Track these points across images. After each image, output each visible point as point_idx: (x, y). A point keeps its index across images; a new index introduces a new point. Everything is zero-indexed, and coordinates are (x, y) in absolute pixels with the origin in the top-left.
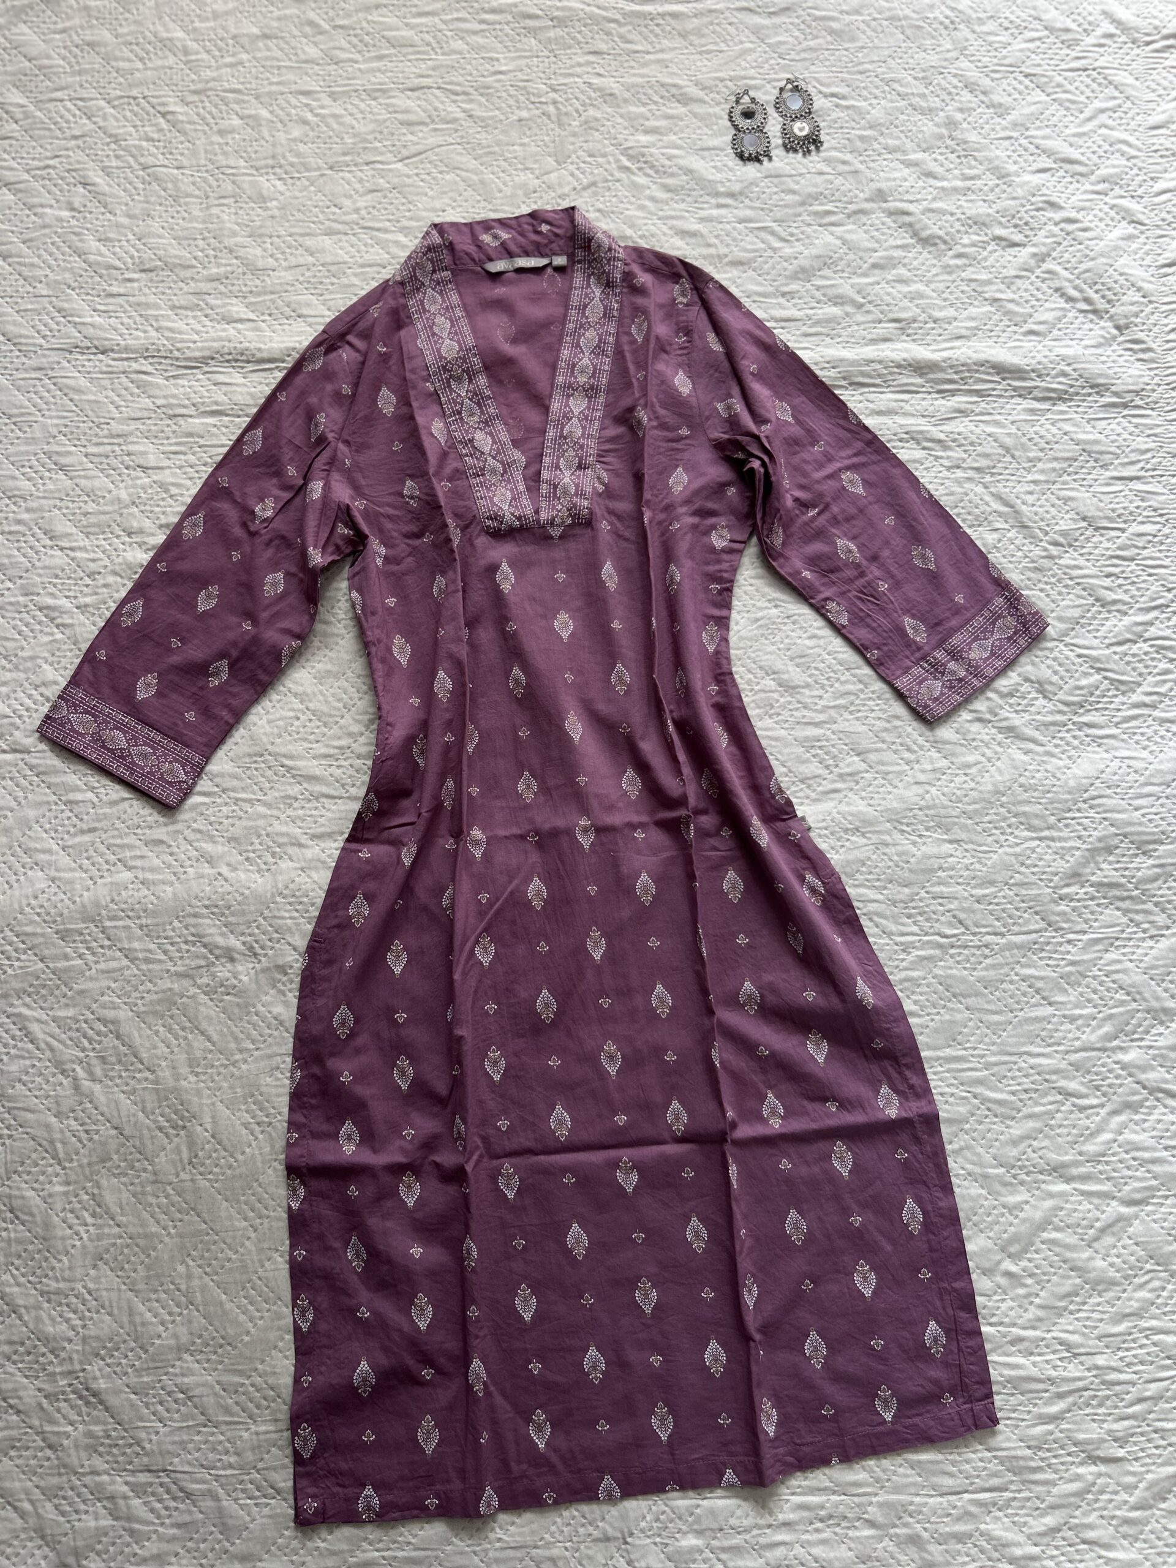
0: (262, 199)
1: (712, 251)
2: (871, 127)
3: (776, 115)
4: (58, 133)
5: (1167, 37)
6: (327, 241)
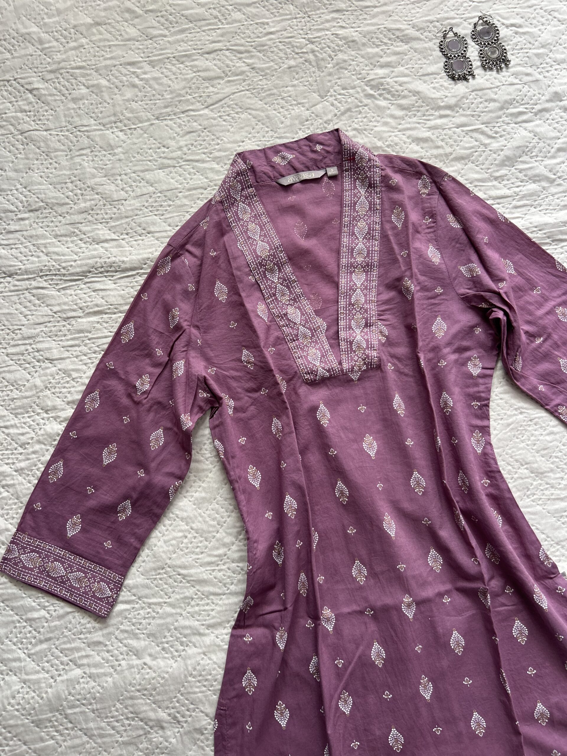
0: (110, 147)
1: (440, 151)
2: (543, 47)
3: (473, 44)
6: (161, 174)
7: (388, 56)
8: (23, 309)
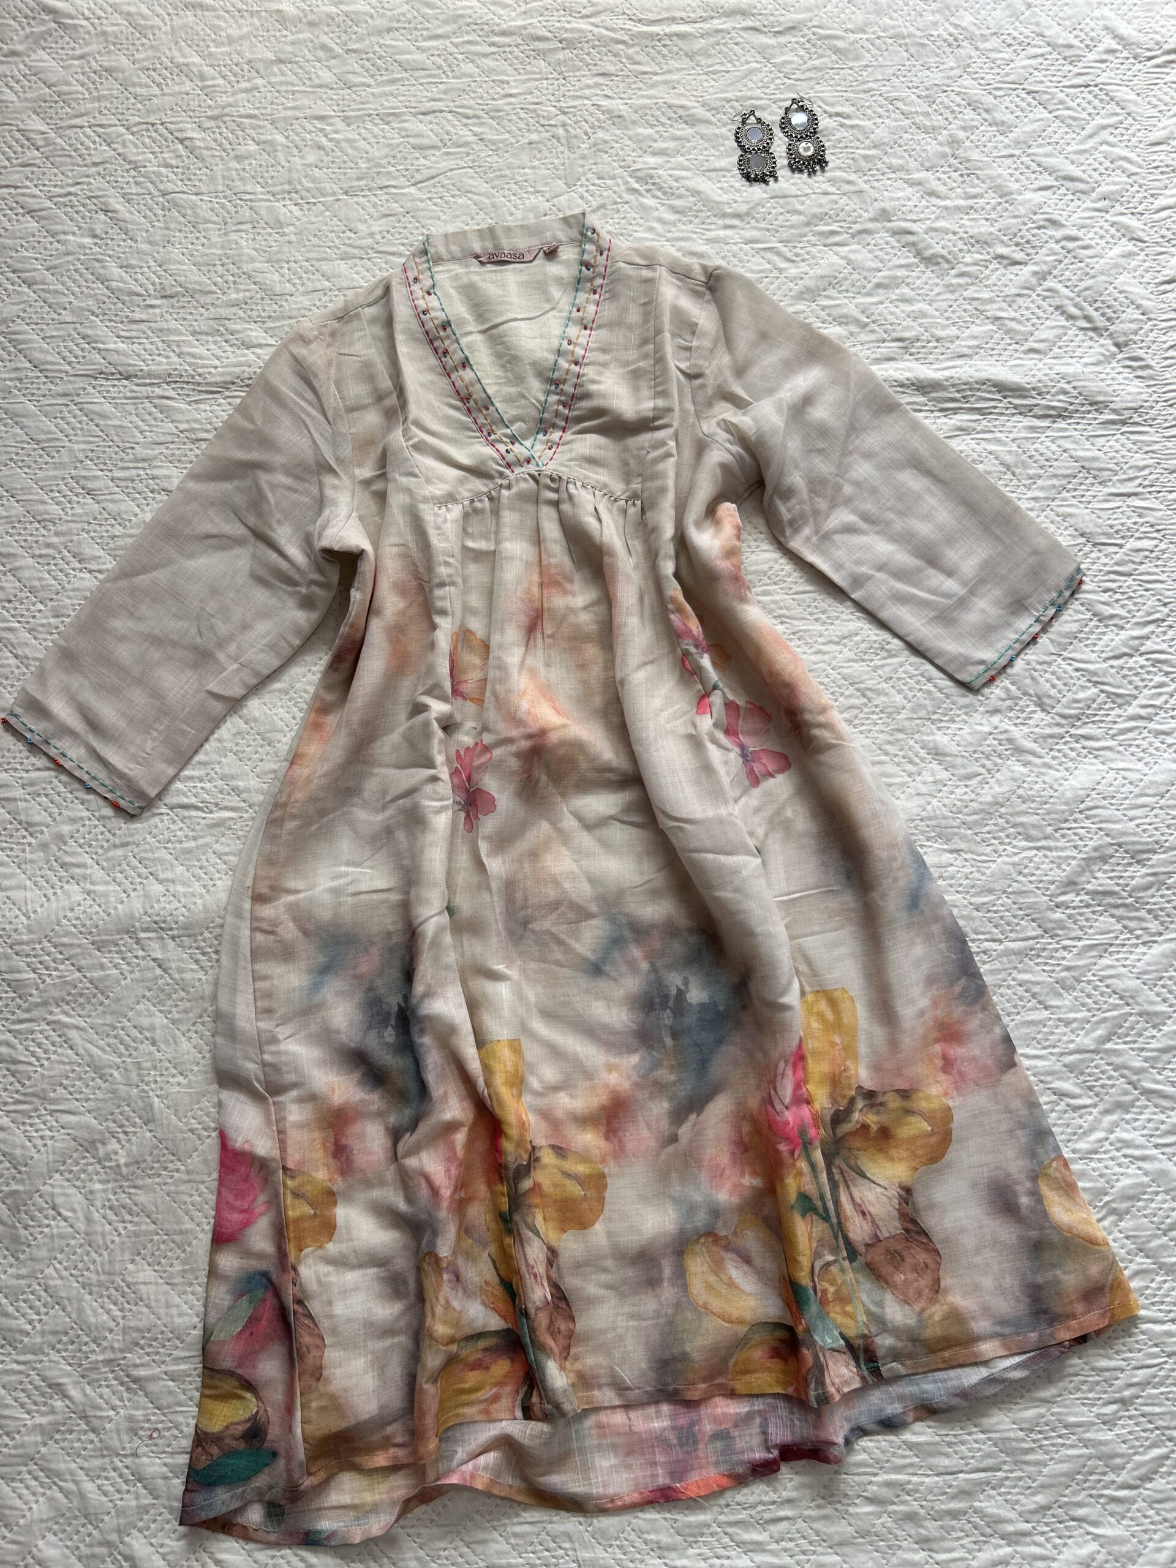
0: (279, 225)
2: (875, 147)
3: (782, 135)
4: (79, 161)
5: (1169, 52)
6: (343, 267)
7: (665, 140)
8: (140, 423)
